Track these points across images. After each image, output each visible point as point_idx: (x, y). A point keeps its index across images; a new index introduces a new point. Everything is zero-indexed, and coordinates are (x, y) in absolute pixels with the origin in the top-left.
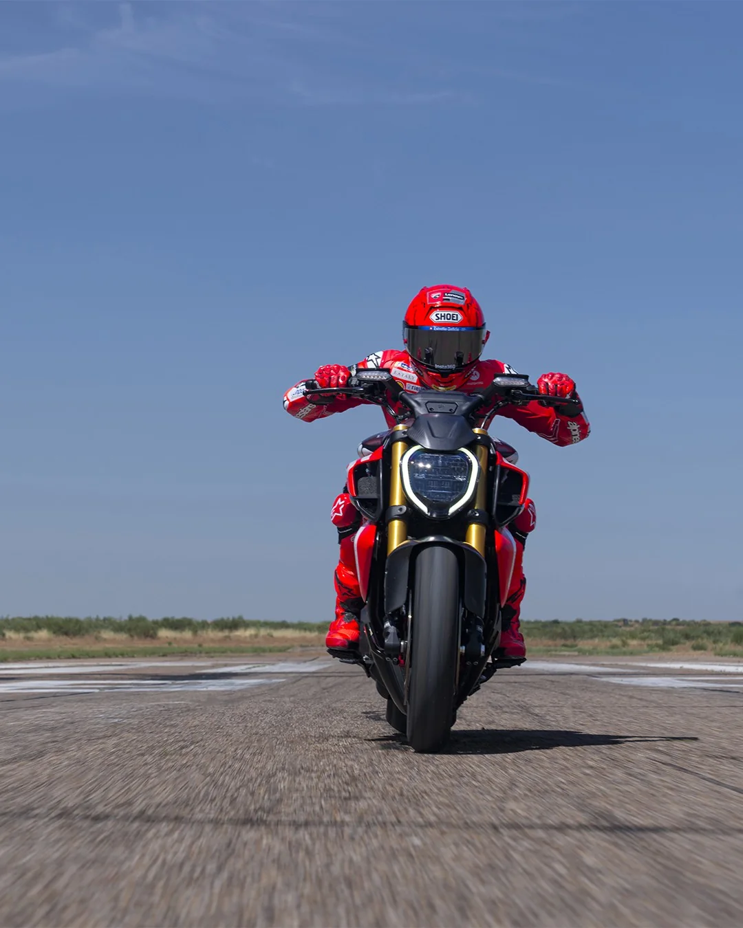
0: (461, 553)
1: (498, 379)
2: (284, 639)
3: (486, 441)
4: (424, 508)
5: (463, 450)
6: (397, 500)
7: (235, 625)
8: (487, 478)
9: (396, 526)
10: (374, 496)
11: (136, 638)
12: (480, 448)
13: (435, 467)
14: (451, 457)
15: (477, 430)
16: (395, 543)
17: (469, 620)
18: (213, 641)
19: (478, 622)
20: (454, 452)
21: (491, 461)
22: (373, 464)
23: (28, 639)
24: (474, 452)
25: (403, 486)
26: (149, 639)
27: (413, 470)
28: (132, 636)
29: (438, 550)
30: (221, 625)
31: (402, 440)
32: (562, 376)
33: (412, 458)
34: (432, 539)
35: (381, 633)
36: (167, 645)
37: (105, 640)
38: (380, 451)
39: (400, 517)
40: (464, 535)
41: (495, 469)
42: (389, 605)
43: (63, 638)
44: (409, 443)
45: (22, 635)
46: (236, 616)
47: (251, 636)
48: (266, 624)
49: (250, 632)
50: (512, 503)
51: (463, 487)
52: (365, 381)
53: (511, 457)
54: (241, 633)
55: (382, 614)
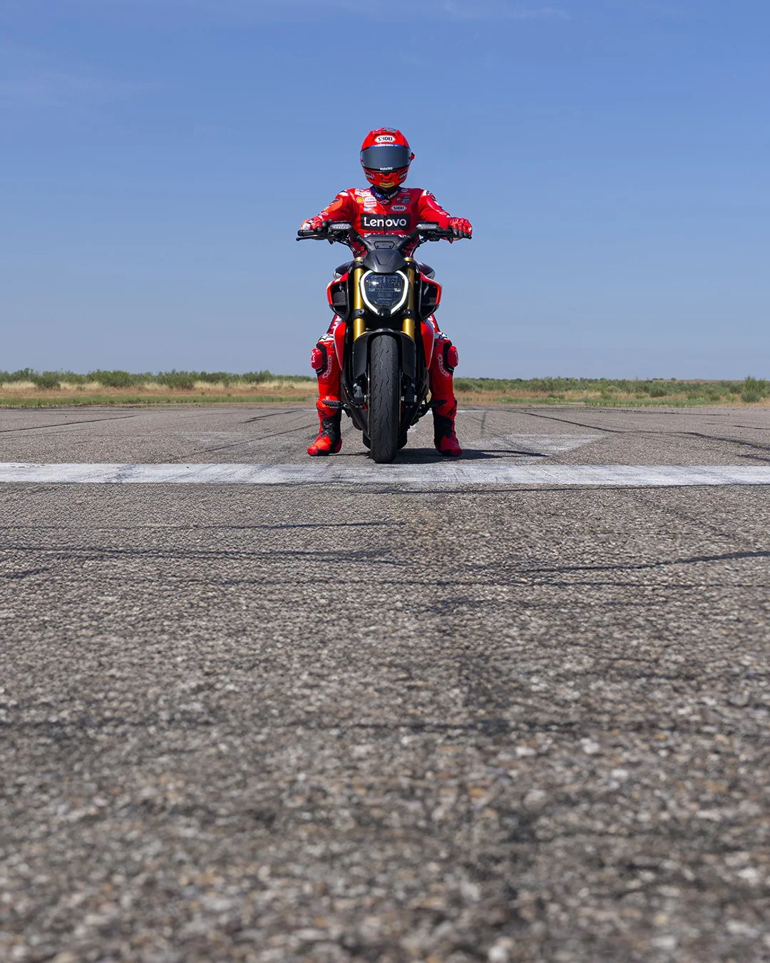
0: (399, 338)
1: (420, 225)
2: (304, 391)
3: (413, 265)
4: (375, 310)
5: (398, 272)
6: (358, 306)
7: (261, 378)
8: (415, 289)
9: (358, 323)
10: (344, 303)
11: (174, 388)
12: (410, 270)
13: (382, 284)
14: (391, 277)
15: (407, 259)
16: (358, 333)
17: (406, 380)
18: (241, 391)
19: (411, 381)
20: (394, 274)
21: (417, 277)
22: (343, 283)
23: (81, 389)
24: (405, 273)
25: (361, 297)
26: (186, 390)
27: (367, 286)
28: (171, 387)
29: (384, 337)
30: (251, 378)
31: (360, 267)
32: (465, 220)
33: (367, 278)
34: (381, 330)
35: (352, 390)
36: (200, 395)
37: (148, 390)
38: (346, 274)
39: (361, 317)
40: (401, 327)
41: (419, 283)
42: (356, 374)
43: (111, 389)
44: (365, 269)
45: (76, 386)
46: (263, 371)
47: (275, 388)
48: (289, 378)
49: (275, 384)
50: (431, 304)
51: (399, 295)
52: (335, 230)
53: (429, 275)
54: (266, 385)
55: (352, 379)
